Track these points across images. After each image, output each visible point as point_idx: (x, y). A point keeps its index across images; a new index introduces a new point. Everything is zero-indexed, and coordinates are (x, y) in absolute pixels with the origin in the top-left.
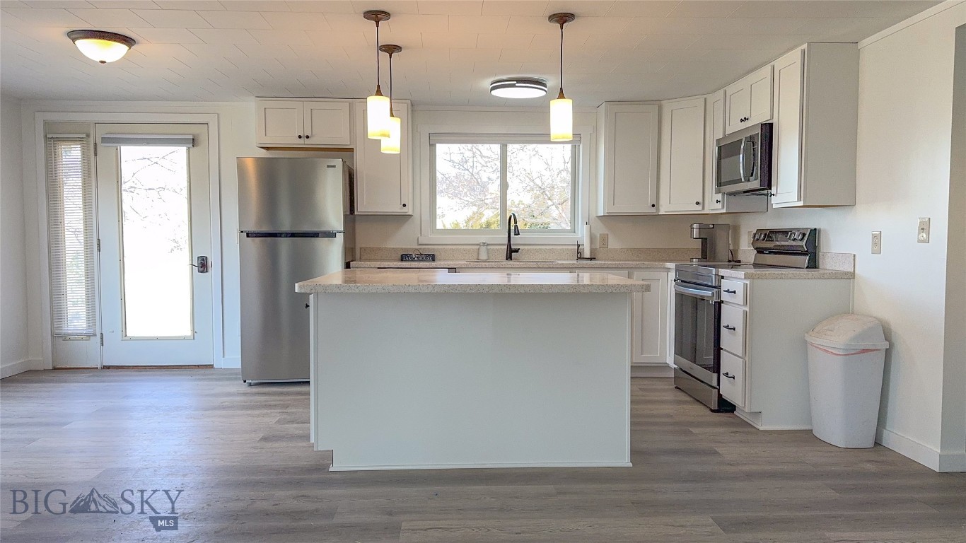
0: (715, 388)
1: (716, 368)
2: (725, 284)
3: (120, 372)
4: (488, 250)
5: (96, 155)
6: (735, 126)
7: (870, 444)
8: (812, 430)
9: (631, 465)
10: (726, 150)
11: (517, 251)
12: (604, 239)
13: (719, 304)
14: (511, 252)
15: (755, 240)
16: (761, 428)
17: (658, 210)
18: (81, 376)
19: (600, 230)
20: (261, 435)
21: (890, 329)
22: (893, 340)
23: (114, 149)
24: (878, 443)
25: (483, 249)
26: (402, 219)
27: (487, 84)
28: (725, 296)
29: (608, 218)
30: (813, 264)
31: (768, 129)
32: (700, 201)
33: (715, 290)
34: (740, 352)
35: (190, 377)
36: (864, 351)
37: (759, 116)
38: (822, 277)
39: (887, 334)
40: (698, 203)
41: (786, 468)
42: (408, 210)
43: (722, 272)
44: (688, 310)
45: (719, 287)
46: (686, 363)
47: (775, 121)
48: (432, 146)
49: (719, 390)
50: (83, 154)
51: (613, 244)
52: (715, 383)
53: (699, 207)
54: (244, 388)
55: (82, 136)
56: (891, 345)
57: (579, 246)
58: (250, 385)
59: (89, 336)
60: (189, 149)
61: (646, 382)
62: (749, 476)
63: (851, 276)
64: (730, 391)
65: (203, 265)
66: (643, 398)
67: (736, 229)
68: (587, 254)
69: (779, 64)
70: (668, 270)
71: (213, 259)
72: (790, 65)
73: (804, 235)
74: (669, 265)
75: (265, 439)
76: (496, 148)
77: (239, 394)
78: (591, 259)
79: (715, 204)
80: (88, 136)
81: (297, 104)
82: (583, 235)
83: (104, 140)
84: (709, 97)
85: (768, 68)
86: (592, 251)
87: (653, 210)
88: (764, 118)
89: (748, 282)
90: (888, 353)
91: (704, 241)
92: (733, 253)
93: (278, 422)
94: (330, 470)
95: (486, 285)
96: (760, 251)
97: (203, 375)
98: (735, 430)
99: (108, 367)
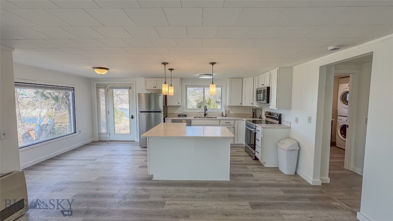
0: (254, 154)
1: (255, 149)
2: (257, 129)
3: (114, 142)
4: (200, 114)
5: (108, 91)
6: (260, 86)
7: (294, 174)
8: (278, 168)
9: (230, 180)
10: (258, 92)
11: (207, 114)
12: (229, 111)
13: (255, 133)
14: (205, 115)
15: (266, 114)
16: (265, 166)
17: (242, 105)
18: (104, 144)
19: (228, 109)
20: (140, 165)
21: (300, 144)
22: (301, 147)
23: (112, 90)
24: (296, 173)
25: (198, 114)
26: (179, 107)
27: (198, 75)
28: (257, 131)
29: (229, 107)
30: (280, 123)
31: (268, 88)
32: (252, 103)
33: (254, 129)
34: (260, 147)
35: (129, 144)
36: (292, 150)
37: (267, 85)
38: (282, 128)
39: (299, 145)
40: (252, 104)
41: (270, 182)
42: (180, 105)
43: (256, 125)
44: (249, 133)
45: (256, 129)
46: (248, 146)
47: (270, 86)
48: (186, 88)
49: (255, 154)
50: (105, 91)
51: (231, 112)
52: (254, 153)
53: (252, 105)
54: (140, 149)
55: (104, 86)
56: (300, 148)
57: (222, 113)
58: (142, 147)
59: (107, 133)
60: (129, 90)
61: (238, 149)
62: (261, 185)
63: (290, 128)
64: (258, 156)
65: (132, 117)
66: (236, 154)
67: (261, 110)
68: (224, 115)
69: (272, 72)
70: (244, 121)
71: (135, 116)
72: (274, 72)
73: (278, 115)
74: (244, 119)
75: (140, 167)
76: (202, 89)
77: (138, 151)
78: (225, 116)
79: (256, 105)
80: (106, 87)
81: (153, 79)
82: (223, 110)
83: (110, 88)
84: (254, 77)
85: (269, 72)
86: (226, 114)
87: (241, 105)
88: (268, 85)
89: (262, 129)
90: (299, 150)
91: (253, 113)
92: (261, 116)
93: (145, 161)
94: (153, 179)
95: (190, 137)
96: (267, 117)
97: (132, 144)
98: (258, 167)
99: (111, 141)
